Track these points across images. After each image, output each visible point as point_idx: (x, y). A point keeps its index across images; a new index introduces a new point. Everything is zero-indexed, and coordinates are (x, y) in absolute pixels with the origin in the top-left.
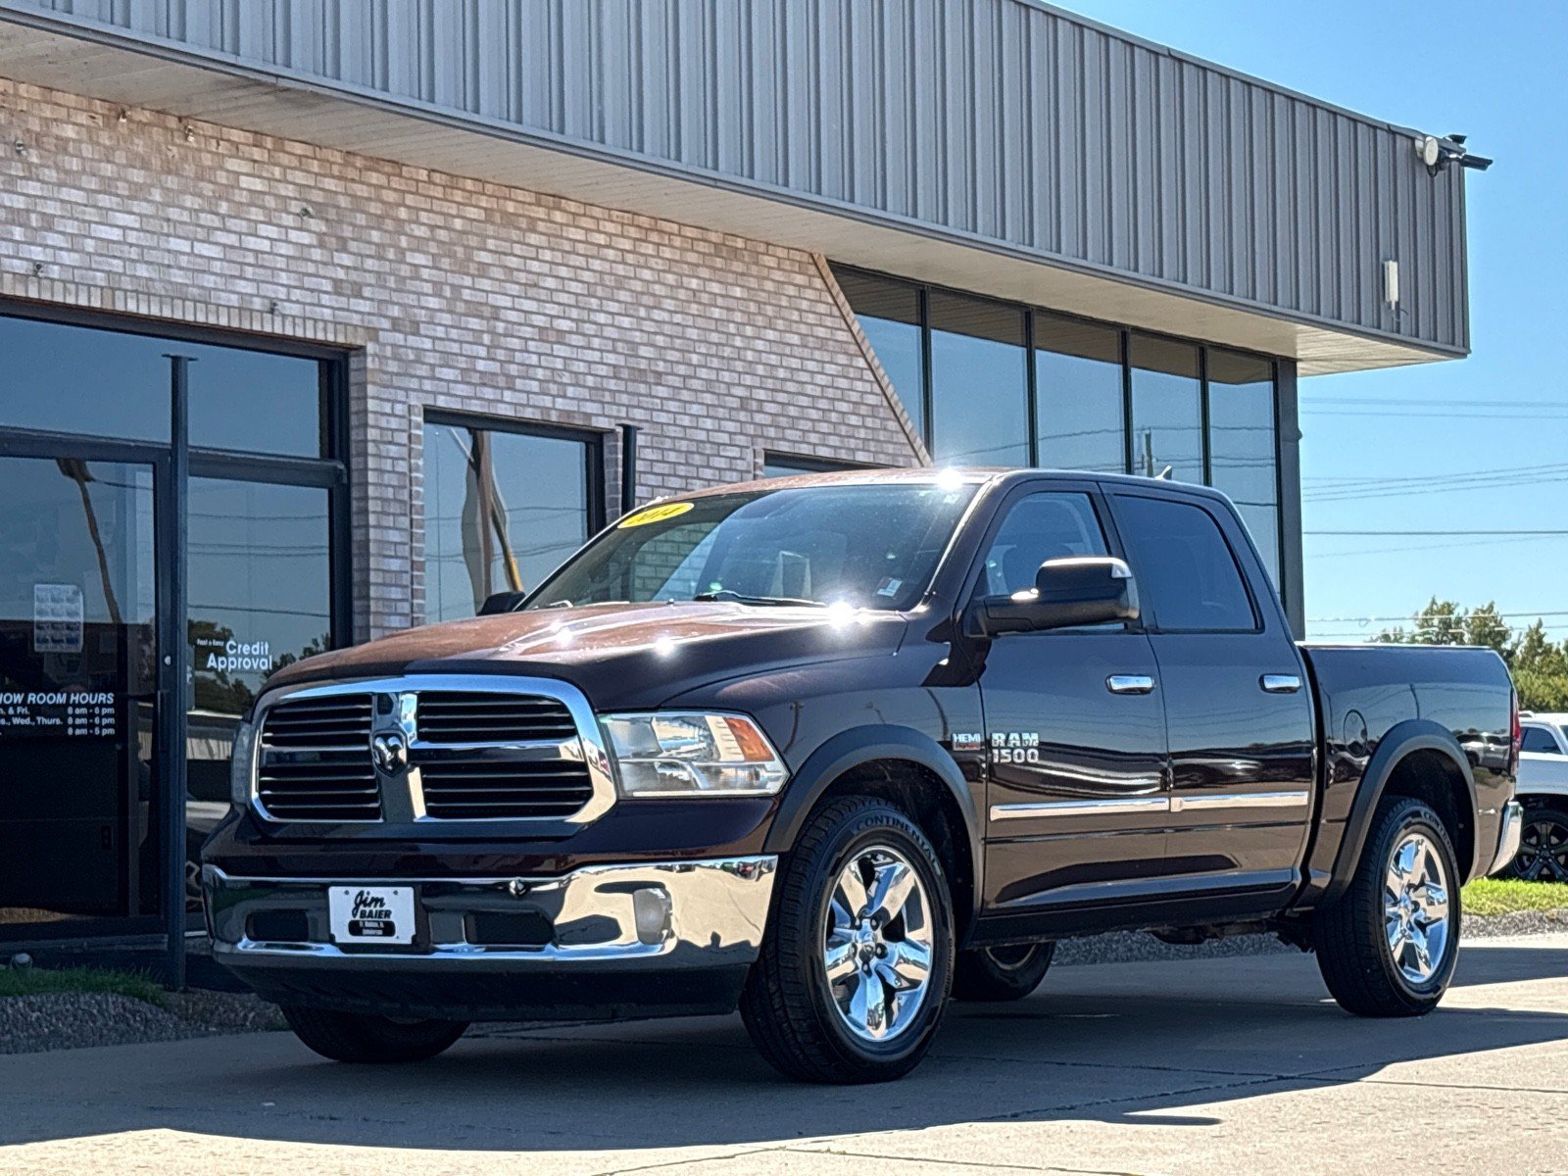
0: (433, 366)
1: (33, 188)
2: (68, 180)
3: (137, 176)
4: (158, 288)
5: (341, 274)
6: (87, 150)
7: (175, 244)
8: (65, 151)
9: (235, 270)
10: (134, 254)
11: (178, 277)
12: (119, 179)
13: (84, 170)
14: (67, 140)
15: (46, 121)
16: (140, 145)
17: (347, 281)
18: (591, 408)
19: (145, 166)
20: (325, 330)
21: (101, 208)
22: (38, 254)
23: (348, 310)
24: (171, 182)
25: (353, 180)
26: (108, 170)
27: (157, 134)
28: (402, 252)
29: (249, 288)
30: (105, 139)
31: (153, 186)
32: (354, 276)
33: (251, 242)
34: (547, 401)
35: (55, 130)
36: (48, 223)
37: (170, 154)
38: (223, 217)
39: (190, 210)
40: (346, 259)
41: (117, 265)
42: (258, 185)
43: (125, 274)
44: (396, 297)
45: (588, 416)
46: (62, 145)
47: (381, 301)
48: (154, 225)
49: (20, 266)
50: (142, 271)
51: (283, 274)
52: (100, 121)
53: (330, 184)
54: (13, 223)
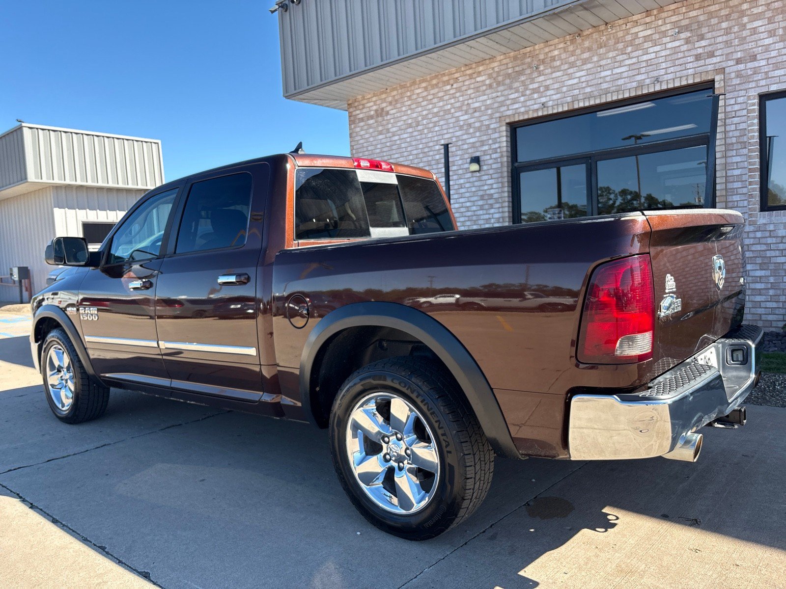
0: (766, 73)
1: (541, 78)
2: (556, 69)
3: (586, 55)
4: (596, 93)
5: (700, 51)
6: (563, 56)
7: (603, 74)
8: (554, 60)
9: (636, 72)
10: (584, 85)
11: (605, 86)
12: (578, 60)
13: (562, 63)
14: (555, 56)
15: (547, 53)
16: (587, 44)
17: (705, 53)
19: (589, 49)
20: (687, 80)
21: (569, 74)
22: (543, 100)
23: (705, 65)
24: (602, 51)
25: (709, 6)
26: (572, 59)
27: (595, 36)
28: (744, 25)
29: (643, 77)
30: (571, 48)
31: (593, 56)
32: (709, 49)
33: (645, 58)
35: (550, 55)
36: (547, 88)
37: (602, 41)
38: (629, 53)
39: (611, 58)
40: (703, 43)
41: (576, 92)
42: (649, 32)
43: (580, 94)
44: (738, 49)
46: (553, 59)
47: (727, 54)
48: (594, 70)
49: (536, 107)
50: (588, 90)
51: (664, 64)
52: (569, 43)
53: (693, 14)
54: (534, 93)
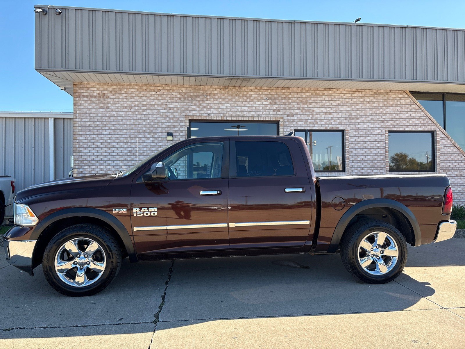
0: (297, 122)
1: (208, 102)
2: (215, 100)
3: (230, 97)
4: (234, 115)
5: (275, 108)
6: (219, 95)
7: (237, 108)
8: (215, 95)
9: (251, 110)
10: (229, 110)
11: (238, 113)
12: (226, 98)
13: (219, 98)
14: (215, 94)
15: (211, 91)
16: (230, 93)
17: (277, 110)
18: (338, 126)
19: (231, 95)
20: (270, 118)
21: (222, 104)
22: (209, 112)
23: (277, 114)
24: (237, 98)
25: (278, 92)
26: (224, 97)
27: (234, 90)
28: (290, 103)
29: (254, 113)
30: (223, 92)
31: (233, 99)
32: (278, 108)
33: (254, 105)
34: (327, 126)
35: (213, 92)
36: (211, 107)
37: (237, 93)
38: (248, 102)
39: (241, 102)
40: (276, 106)
41: (225, 112)
42: (256, 96)
43: (227, 114)
44: (288, 111)
45: (337, 127)
46: (214, 95)
47: (284, 112)
48: (233, 105)
49: (205, 115)
50: (231, 113)
51: (262, 110)
52: (222, 90)
53: (273, 93)
54: (204, 108)
